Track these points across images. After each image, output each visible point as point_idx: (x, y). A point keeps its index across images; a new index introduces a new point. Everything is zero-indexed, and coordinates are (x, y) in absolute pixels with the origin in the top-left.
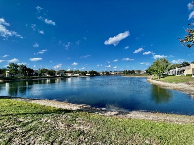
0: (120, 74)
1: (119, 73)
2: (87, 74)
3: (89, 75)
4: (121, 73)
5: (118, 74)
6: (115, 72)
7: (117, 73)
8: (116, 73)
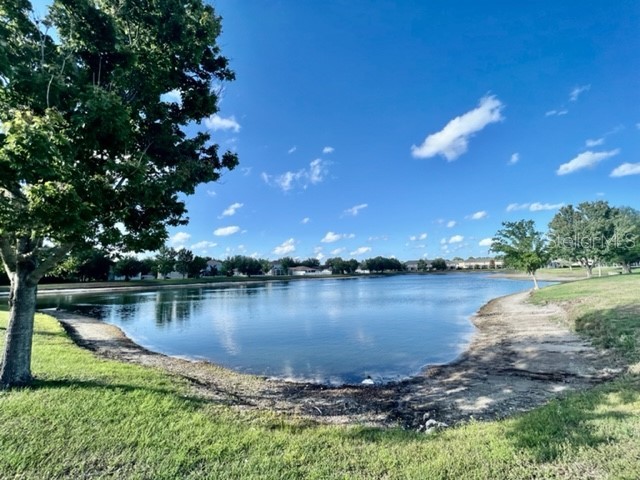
0: (493, 267)
1: (488, 264)
2: (359, 271)
3: (367, 272)
4: (497, 263)
5: (484, 267)
6: (471, 259)
7: (481, 264)
8: (473, 264)
